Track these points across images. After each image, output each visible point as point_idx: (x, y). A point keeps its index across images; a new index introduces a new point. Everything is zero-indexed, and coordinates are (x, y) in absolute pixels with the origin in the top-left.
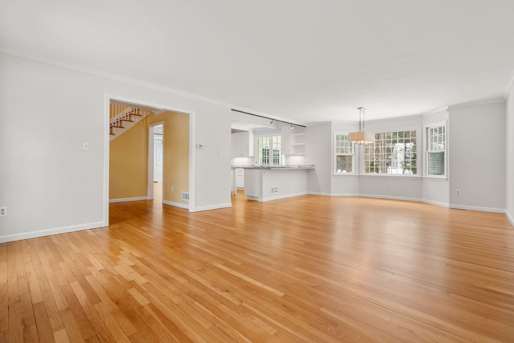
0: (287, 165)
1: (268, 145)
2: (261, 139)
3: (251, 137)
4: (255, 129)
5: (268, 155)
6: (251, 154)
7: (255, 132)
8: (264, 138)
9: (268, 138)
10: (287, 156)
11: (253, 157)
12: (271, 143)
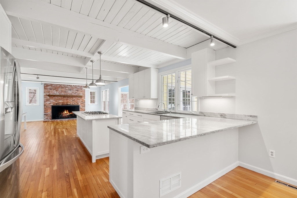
0: (201, 112)
1: (174, 85)
2: (165, 76)
3: (154, 75)
4: (158, 65)
5: (174, 96)
6: (154, 95)
7: (159, 69)
8: (170, 76)
9: (174, 74)
10: (201, 98)
11: (156, 99)
12: (178, 81)
